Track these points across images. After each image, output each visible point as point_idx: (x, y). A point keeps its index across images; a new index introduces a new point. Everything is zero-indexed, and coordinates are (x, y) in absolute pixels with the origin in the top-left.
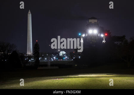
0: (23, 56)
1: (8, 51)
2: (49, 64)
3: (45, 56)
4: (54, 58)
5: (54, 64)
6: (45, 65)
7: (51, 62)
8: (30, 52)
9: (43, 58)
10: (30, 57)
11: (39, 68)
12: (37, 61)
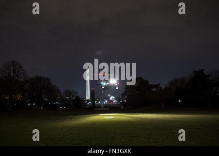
0: (83, 100)
1: (73, 96)
2: (102, 106)
3: (99, 100)
4: (106, 101)
5: (106, 106)
6: (99, 107)
7: (104, 105)
8: (88, 97)
9: (98, 101)
10: (88, 101)
11: (95, 109)
12: (93, 103)
